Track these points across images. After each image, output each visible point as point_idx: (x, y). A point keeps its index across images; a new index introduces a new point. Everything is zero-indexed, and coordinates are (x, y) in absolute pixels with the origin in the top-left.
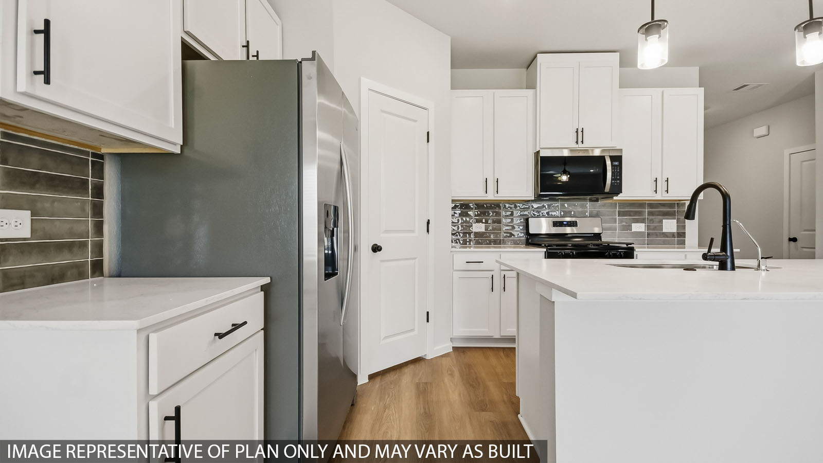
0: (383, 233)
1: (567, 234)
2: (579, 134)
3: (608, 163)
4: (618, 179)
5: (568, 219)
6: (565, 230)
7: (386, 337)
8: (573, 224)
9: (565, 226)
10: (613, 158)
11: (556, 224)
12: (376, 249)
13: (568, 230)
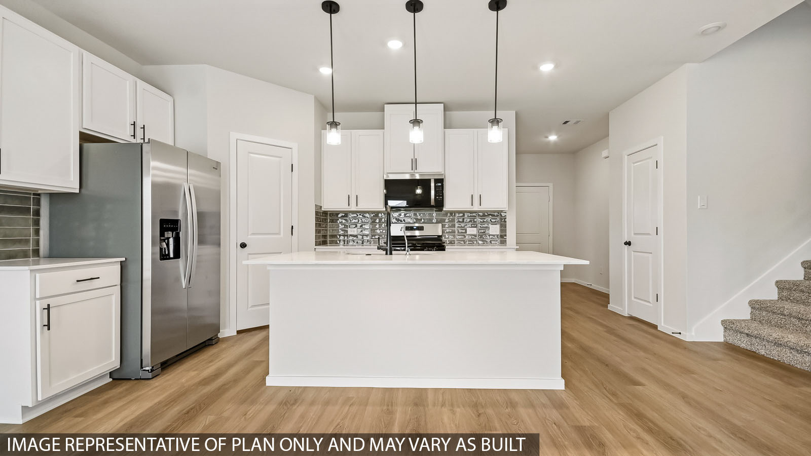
0: (251, 235)
1: (416, 236)
2: (414, 163)
3: (433, 185)
4: (441, 196)
5: (417, 225)
6: (415, 233)
7: (253, 306)
8: (420, 229)
9: (415, 230)
10: (437, 181)
11: (408, 229)
12: (243, 246)
13: (417, 233)
